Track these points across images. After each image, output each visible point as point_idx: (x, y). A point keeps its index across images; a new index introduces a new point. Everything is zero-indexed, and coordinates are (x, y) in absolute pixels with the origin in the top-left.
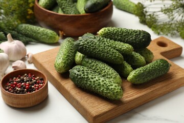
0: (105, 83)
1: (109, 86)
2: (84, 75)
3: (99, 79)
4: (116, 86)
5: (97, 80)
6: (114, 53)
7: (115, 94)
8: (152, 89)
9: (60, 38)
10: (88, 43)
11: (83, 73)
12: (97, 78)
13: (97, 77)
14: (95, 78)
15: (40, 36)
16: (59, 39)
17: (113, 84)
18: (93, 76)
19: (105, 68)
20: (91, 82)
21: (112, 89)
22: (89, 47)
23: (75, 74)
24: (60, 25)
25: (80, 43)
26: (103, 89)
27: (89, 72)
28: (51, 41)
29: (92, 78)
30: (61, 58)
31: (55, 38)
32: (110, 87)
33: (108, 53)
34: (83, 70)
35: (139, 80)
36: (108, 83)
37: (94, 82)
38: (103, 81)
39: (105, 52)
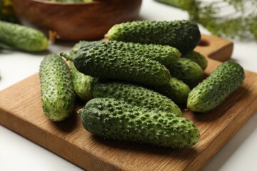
0: (161, 121)
1: (171, 123)
2: (115, 114)
3: (148, 116)
4: (183, 122)
5: (143, 119)
6: (152, 64)
7: (187, 136)
8: (233, 116)
9: (50, 42)
10: (101, 51)
11: (112, 110)
12: (142, 115)
13: (140, 112)
14: (138, 114)
15: (17, 40)
16: (47, 44)
17: (177, 118)
18: (131, 112)
19: (145, 95)
20: (132, 124)
21: (178, 128)
22: (104, 59)
23: (97, 115)
24: (48, 21)
25: (85, 54)
26: (162, 133)
27: (122, 105)
28: (34, 48)
29: (133, 117)
30: (56, 92)
31: (40, 42)
32: (175, 126)
33: (141, 66)
34: (110, 106)
35: (209, 104)
36: (166, 119)
37: (139, 122)
38: (156, 118)
39: (136, 65)
